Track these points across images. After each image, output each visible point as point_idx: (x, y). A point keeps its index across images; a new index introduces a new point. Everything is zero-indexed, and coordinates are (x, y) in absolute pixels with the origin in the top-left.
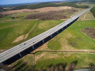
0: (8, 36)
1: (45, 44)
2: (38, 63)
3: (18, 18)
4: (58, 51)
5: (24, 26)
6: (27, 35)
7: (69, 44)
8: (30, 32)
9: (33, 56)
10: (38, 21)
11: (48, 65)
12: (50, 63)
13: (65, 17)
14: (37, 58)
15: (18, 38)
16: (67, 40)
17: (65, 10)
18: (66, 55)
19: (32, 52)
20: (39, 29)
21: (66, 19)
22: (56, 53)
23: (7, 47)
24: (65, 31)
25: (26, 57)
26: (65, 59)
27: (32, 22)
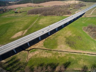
0: (8, 31)
1: (42, 41)
2: (30, 61)
3: (21, 12)
4: (53, 50)
5: (25, 21)
6: (26, 31)
7: (67, 43)
8: (30, 27)
9: (27, 53)
10: (40, 16)
11: (39, 64)
12: (41, 62)
13: (69, 13)
14: (31, 55)
15: (17, 34)
16: (65, 39)
17: (71, 4)
18: (60, 55)
19: (27, 49)
20: (39, 25)
21: (69, 15)
22: (50, 52)
23: (5, 42)
24: (66, 29)
25: (20, 54)
26: (58, 59)
27: (33, 18)
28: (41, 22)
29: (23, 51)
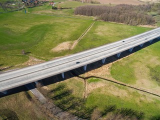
0: (45, 38)
1: (107, 65)
2: (90, 98)
3: (62, 9)
4: (128, 85)
5: (71, 25)
6: (76, 42)
7: (153, 78)
8: (81, 38)
9: (84, 82)
10: (96, 20)
14: (90, 87)
15: (61, 45)
16: (148, 69)
18: (142, 98)
19: (81, 76)
20: (98, 36)
22: (123, 88)
23: (44, 56)
24: (147, 51)
25: (71, 81)
26: (141, 105)
27: (85, 22)
28: (100, 31)
29: (76, 78)
